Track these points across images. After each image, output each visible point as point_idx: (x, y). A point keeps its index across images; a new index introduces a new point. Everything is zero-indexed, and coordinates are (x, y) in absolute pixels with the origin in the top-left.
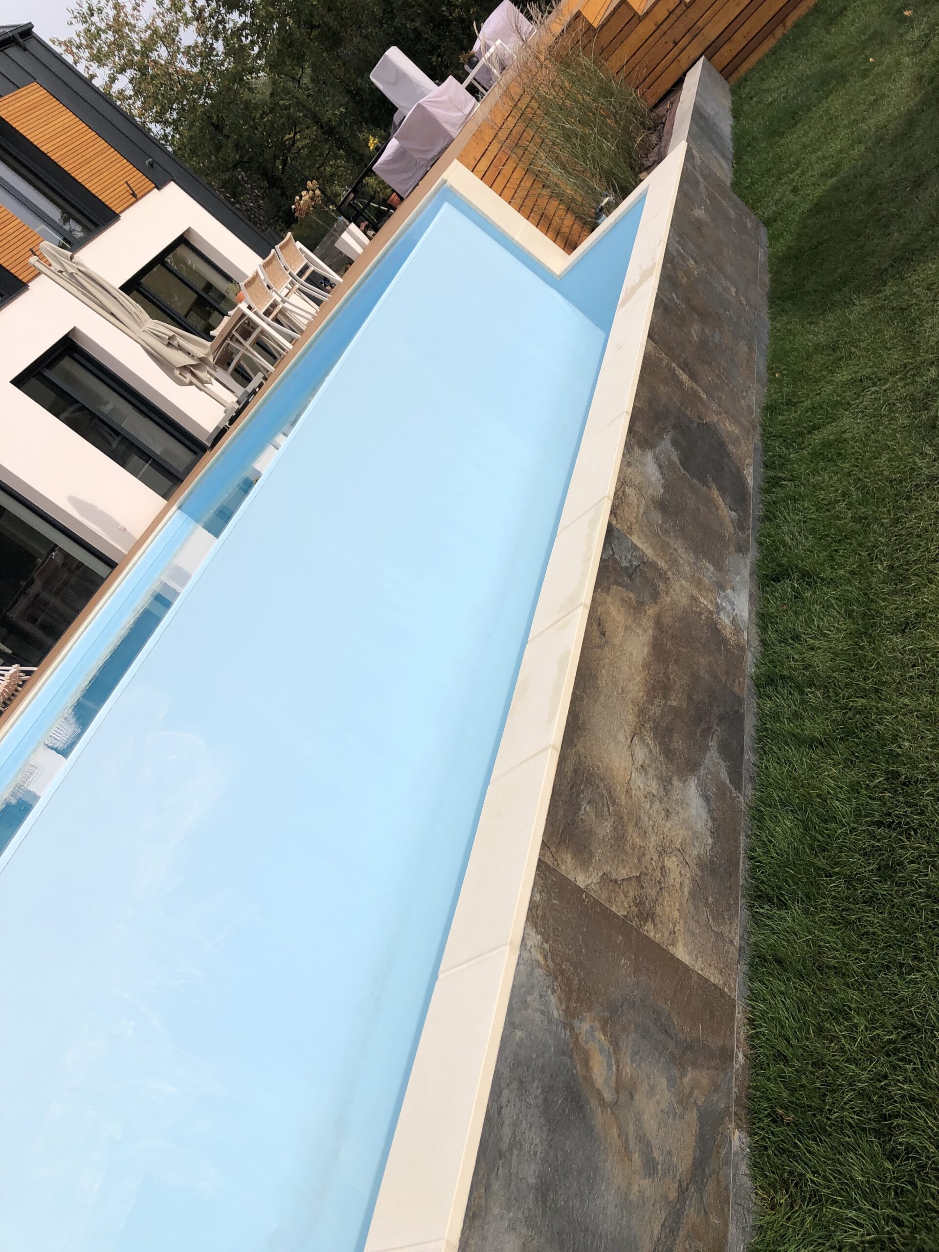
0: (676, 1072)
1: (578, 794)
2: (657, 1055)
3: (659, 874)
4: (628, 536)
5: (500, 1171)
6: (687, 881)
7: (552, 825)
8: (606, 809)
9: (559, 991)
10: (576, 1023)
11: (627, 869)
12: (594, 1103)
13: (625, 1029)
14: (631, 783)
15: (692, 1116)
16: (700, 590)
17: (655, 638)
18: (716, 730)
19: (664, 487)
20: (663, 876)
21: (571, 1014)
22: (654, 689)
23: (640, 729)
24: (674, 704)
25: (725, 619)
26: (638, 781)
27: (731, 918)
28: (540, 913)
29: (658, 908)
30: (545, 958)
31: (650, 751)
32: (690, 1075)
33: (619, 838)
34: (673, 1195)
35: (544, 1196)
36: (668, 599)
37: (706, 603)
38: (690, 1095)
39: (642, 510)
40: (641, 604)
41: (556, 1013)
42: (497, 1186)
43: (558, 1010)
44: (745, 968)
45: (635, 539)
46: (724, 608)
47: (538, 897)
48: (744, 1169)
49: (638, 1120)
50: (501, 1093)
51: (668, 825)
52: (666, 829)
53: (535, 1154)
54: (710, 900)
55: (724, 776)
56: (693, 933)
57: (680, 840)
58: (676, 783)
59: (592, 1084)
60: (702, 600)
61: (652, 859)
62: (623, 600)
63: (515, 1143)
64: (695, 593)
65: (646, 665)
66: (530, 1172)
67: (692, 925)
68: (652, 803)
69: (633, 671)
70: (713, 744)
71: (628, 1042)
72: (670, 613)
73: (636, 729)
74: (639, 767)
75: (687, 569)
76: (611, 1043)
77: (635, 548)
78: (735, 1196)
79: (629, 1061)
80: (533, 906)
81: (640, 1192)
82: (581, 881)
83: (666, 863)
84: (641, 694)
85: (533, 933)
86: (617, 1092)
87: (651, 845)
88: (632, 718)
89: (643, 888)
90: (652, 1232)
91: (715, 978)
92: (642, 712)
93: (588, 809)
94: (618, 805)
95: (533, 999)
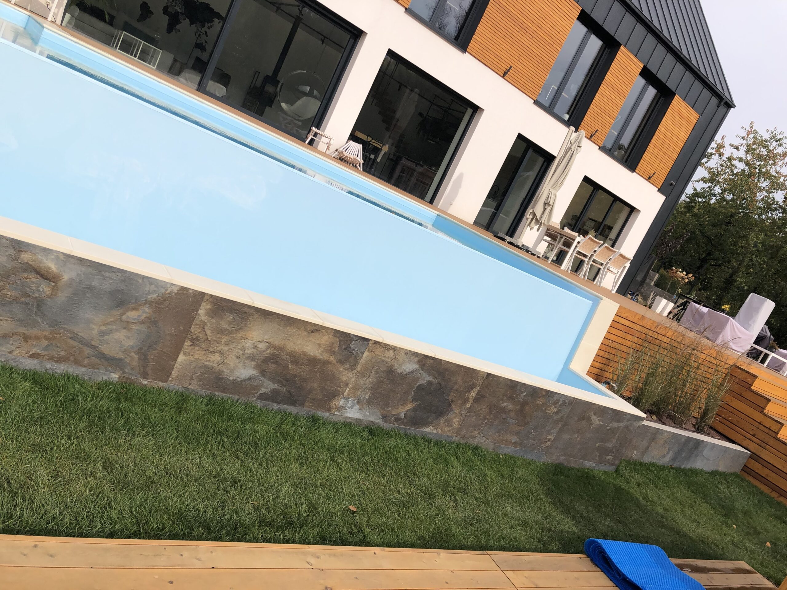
0: (135, 350)
1: (236, 313)
2: (140, 341)
3: (211, 350)
4: (367, 349)
5: (95, 271)
6: (211, 364)
7: (221, 300)
8: (233, 326)
9: (158, 299)
10: (147, 305)
11: (210, 334)
12: (121, 311)
13: (149, 327)
14: (247, 340)
15: (121, 356)
16: (352, 388)
17: (319, 360)
18: (283, 389)
19: (401, 373)
20: (211, 352)
21: (150, 303)
22: (294, 357)
23: (273, 347)
24: (290, 367)
25: (342, 402)
26: (249, 344)
27: (200, 385)
28: (185, 292)
29: (197, 348)
30: (169, 294)
31: (264, 351)
32: (136, 356)
33: (222, 331)
34: (93, 343)
35: (89, 288)
36: (341, 369)
37: (347, 391)
38: (128, 355)
39: (383, 358)
40: (334, 353)
41: (149, 297)
42: (90, 270)
43: (151, 298)
44: (180, 390)
45: (366, 354)
46: (348, 402)
47: (191, 292)
48: (105, 378)
49: (117, 330)
50: (120, 272)
51: (233, 357)
52: (231, 356)
53: (102, 285)
54: (206, 375)
55: (262, 391)
56: (190, 364)
57: (228, 362)
58: (253, 363)
59: (127, 311)
60: (348, 389)
61: (217, 347)
62: (333, 343)
63: (105, 278)
64: (350, 386)
65: (304, 354)
66: (95, 283)
67: (193, 365)
68: (241, 350)
69: (300, 346)
70: (276, 386)
71: (143, 328)
72: (334, 370)
73: (272, 345)
74: (256, 345)
75: (362, 382)
76: (142, 320)
77: (363, 353)
78: (95, 372)
79: (137, 328)
80: (187, 289)
81: (93, 328)
82: (201, 312)
83: (217, 354)
84: (290, 349)
85: (177, 289)
86: (126, 322)
87: (222, 347)
88: (277, 343)
89: (204, 341)
90: (80, 332)
91: (174, 373)
92: (281, 349)
93: (231, 317)
94: (236, 332)
95: (153, 288)
